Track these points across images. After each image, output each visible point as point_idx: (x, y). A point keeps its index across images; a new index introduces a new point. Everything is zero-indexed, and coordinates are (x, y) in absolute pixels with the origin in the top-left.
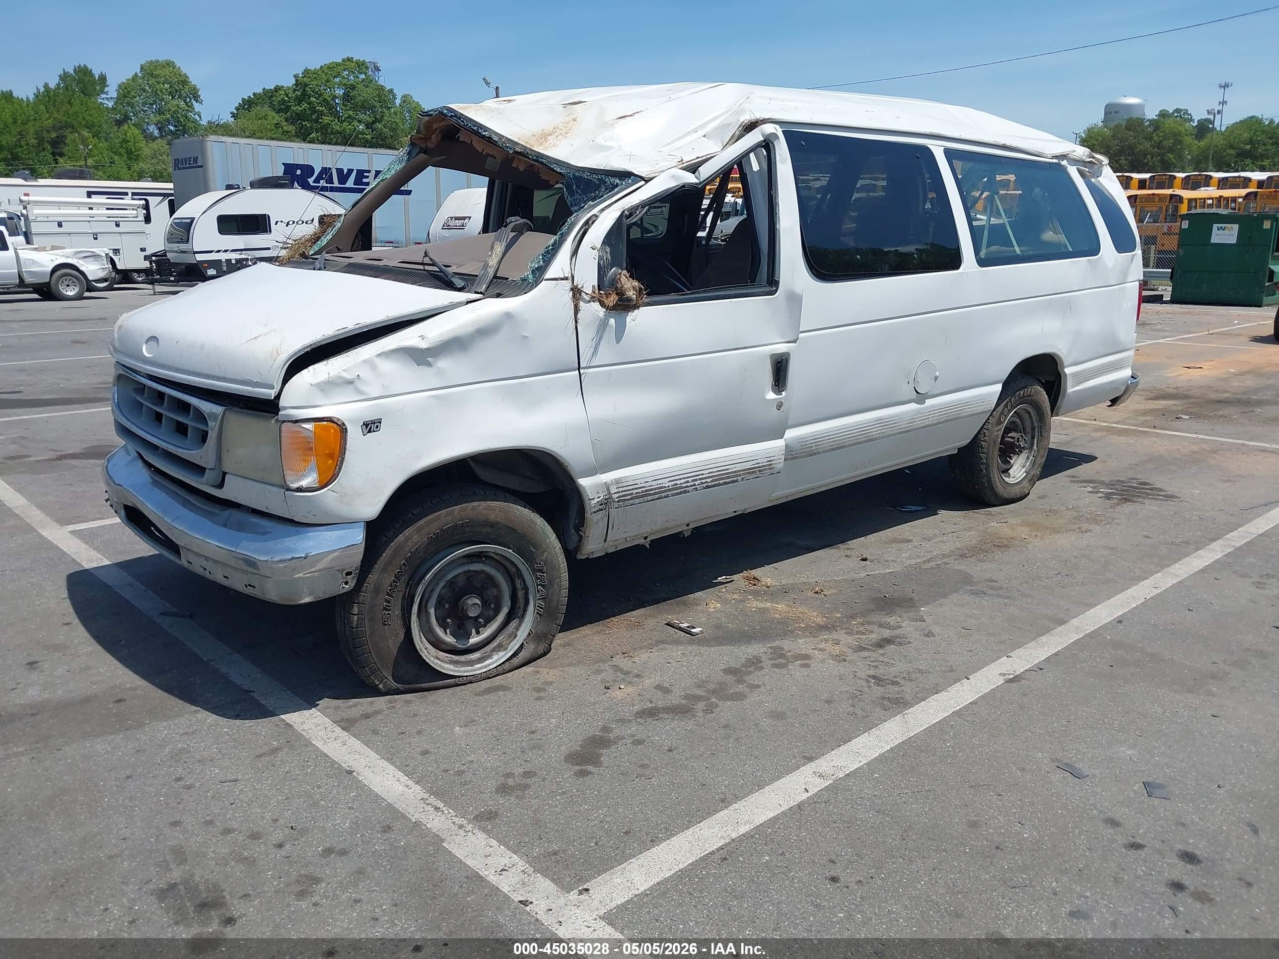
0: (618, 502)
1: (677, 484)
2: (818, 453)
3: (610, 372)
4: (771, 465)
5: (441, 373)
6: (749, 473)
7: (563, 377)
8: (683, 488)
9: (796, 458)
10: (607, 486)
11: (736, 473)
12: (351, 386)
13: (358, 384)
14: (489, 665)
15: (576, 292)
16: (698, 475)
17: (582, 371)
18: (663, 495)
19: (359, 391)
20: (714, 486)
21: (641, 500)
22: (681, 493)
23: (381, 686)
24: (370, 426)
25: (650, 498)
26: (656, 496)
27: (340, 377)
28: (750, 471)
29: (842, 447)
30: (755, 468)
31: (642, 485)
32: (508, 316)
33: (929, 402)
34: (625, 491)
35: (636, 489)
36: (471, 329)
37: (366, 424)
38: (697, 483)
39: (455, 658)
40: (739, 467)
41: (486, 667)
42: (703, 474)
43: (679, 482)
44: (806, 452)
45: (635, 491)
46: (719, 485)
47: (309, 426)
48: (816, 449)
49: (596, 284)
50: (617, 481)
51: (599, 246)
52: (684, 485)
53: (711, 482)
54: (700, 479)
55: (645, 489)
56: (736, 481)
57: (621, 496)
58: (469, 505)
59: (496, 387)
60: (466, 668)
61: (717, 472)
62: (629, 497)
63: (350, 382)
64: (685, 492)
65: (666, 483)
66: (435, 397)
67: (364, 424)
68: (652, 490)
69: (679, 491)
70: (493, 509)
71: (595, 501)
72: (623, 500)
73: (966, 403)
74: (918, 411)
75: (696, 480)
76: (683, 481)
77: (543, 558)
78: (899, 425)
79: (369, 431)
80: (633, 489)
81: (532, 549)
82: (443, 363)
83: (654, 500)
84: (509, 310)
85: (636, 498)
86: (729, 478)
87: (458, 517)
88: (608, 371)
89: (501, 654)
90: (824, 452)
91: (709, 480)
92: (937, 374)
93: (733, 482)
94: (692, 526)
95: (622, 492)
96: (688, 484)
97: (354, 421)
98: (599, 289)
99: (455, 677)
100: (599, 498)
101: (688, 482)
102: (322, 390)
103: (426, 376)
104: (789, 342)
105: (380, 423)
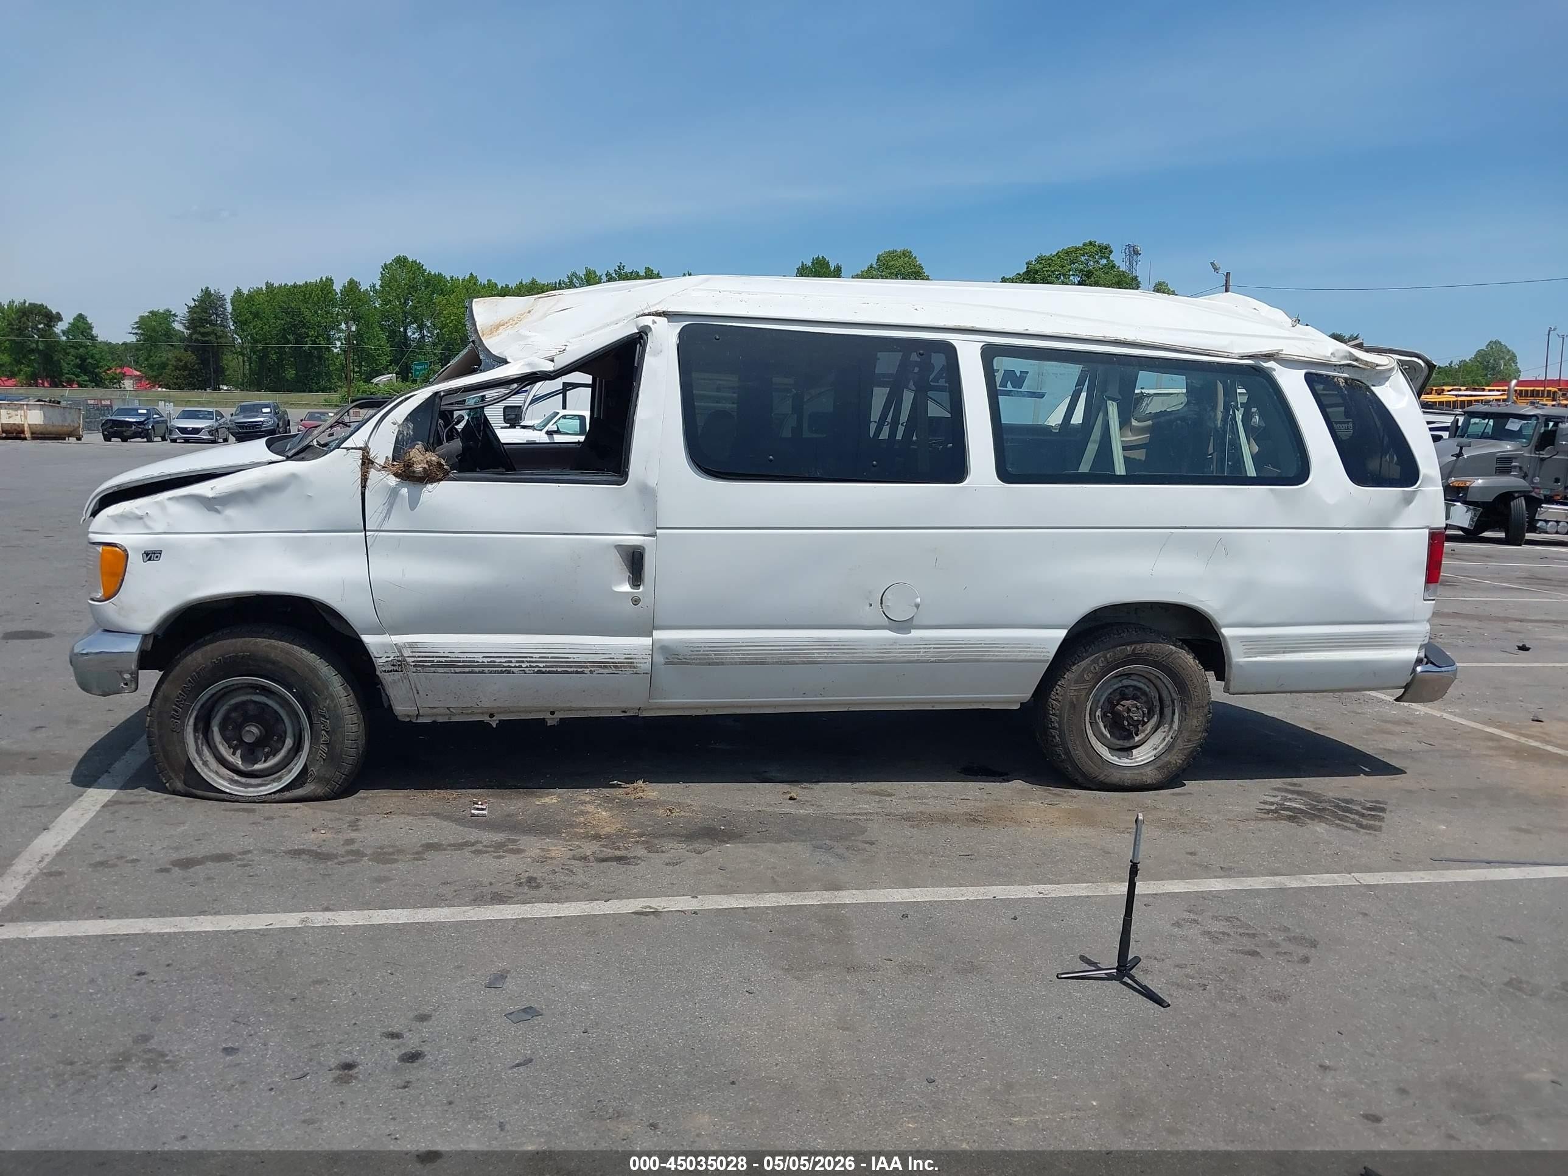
0: (414, 666)
1: (494, 662)
2: (723, 664)
3: (399, 538)
4: (631, 663)
5: (228, 520)
6: (600, 667)
7: (348, 536)
8: (504, 667)
9: (688, 664)
10: (399, 648)
11: (582, 665)
12: (141, 521)
13: (146, 519)
14: (261, 791)
15: (367, 462)
16: (526, 657)
17: (368, 533)
18: (476, 669)
19: (147, 526)
20: (549, 672)
21: (446, 670)
22: (502, 672)
23: (167, 785)
24: (151, 555)
25: (457, 670)
26: (467, 670)
27: (132, 513)
28: (602, 665)
29: (762, 663)
30: (608, 663)
31: (445, 655)
32: (294, 476)
33: (915, 634)
34: (422, 657)
35: (437, 657)
36: (256, 485)
37: (147, 554)
38: (524, 665)
39: (236, 777)
40: (582, 658)
41: (258, 792)
42: (532, 657)
43: (498, 660)
44: (700, 659)
45: (436, 660)
46: (557, 672)
47: (100, 549)
48: (716, 659)
49: (390, 455)
50: (412, 646)
51: (400, 422)
52: (505, 664)
53: (544, 667)
54: (528, 662)
55: (449, 659)
56: (582, 673)
57: (418, 661)
58: (253, 640)
59: (281, 538)
60: (238, 788)
61: (552, 658)
62: (429, 664)
63: (141, 518)
64: (509, 672)
65: (479, 658)
66: (219, 539)
67: (145, 553)
68: (459, 662)
69: (500, 669)
70: (275, 648)
71: (384, 660)
72: (420, 666)
73: (993, 644)
74: (895, 642)
75: (523, 662)
76: (504, 660)
77: (326, 705)
78: (863, 653)
79: (149, 560)
80: (433, 657)
81: (314, 693)
82: (231, 512)
83: (464, 673)
84: (296, 472)
85: (439, 666)
86: (571, 667)
87: (239, 649)
88: (398, 536)
89: (275, 784)
90: (732, 664)
91: (541, 665)
92: (919, 600)
93: (577, 672)
94: (559, 715)
95: (419, 657)
96: (513, 665)
97: (135, 549)
98: (394, 460)
99: (226, 793)
100: (387, 657)
101: (511, 662)
102: (116, 521)
103: (214, 521)
104: (644, 535)
105: (160, 554)
